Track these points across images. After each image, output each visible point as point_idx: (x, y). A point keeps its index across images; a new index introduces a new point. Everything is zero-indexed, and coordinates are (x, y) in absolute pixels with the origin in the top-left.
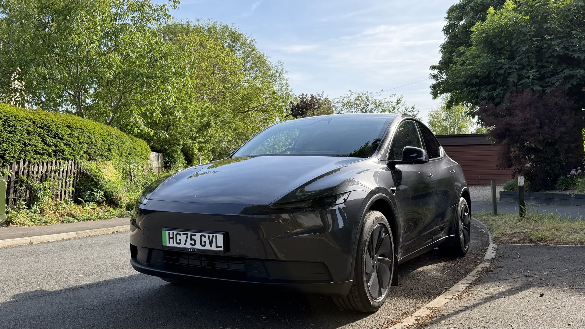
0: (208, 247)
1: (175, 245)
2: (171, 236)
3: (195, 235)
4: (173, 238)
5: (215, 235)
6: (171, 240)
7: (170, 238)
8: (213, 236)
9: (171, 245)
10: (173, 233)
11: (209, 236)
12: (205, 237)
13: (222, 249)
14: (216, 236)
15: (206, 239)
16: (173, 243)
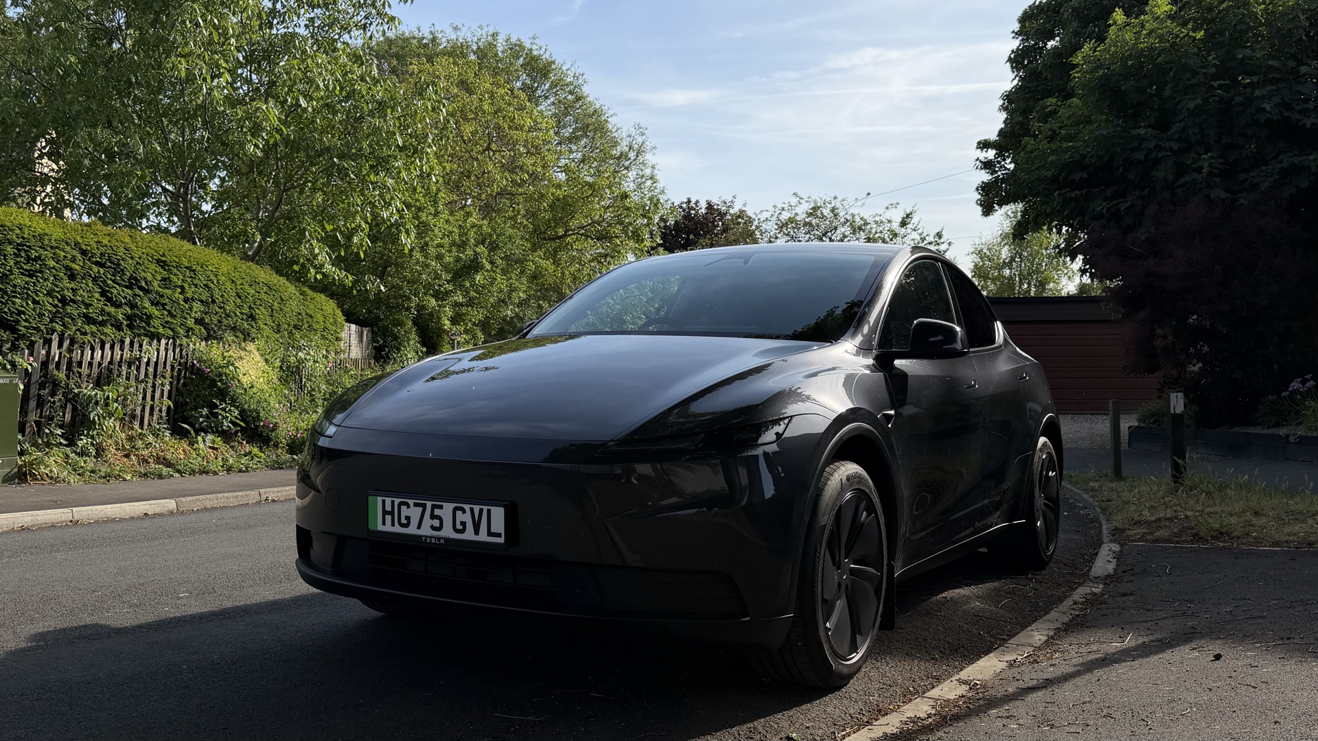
0: (469, 535)
1: (397, 529)
2: (388, 508)
3: (441, 507)
4: (392, 513)
5: (485, 508)
6: (388, 518)
7: (385, 513)
8: (481, 510)
9: (388, 528)
10: (393, 502)
11: (472, 510)
12: (464, 512)
13: (501, 540)
14: (489, 511)
15: (467, 518)
16: (393, 525)
